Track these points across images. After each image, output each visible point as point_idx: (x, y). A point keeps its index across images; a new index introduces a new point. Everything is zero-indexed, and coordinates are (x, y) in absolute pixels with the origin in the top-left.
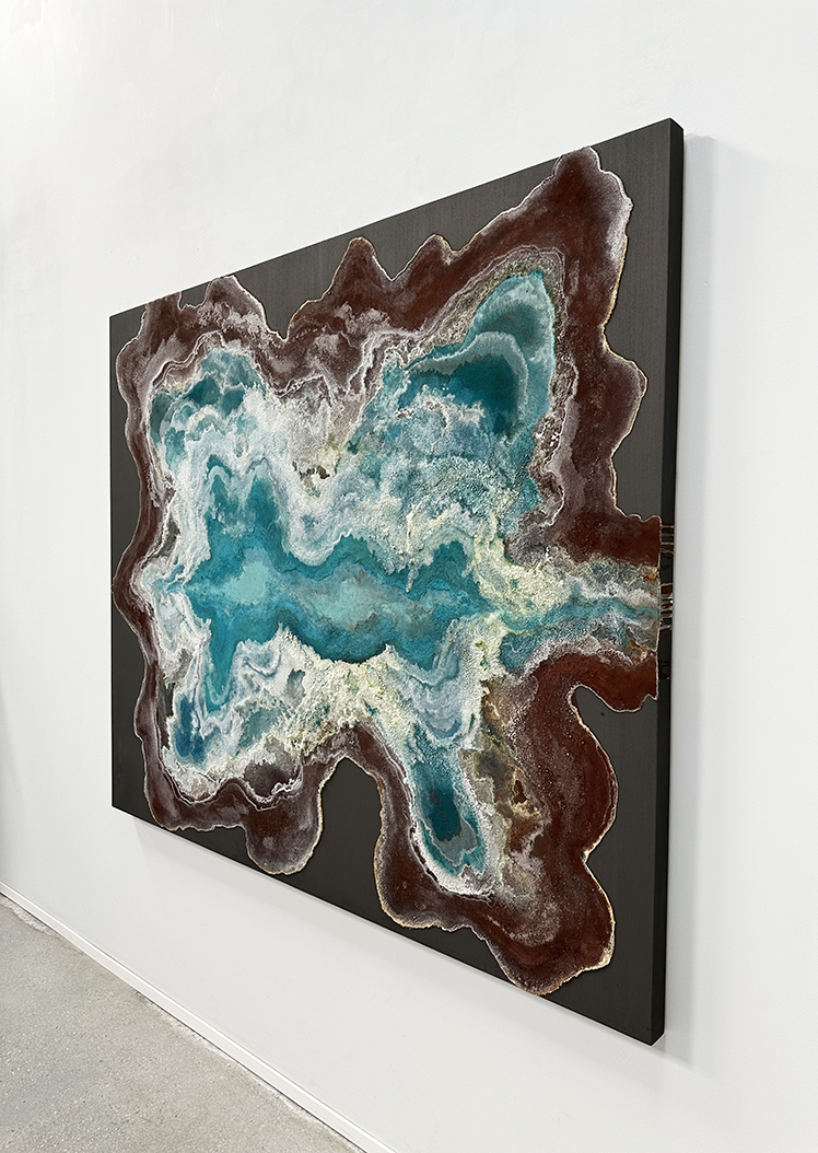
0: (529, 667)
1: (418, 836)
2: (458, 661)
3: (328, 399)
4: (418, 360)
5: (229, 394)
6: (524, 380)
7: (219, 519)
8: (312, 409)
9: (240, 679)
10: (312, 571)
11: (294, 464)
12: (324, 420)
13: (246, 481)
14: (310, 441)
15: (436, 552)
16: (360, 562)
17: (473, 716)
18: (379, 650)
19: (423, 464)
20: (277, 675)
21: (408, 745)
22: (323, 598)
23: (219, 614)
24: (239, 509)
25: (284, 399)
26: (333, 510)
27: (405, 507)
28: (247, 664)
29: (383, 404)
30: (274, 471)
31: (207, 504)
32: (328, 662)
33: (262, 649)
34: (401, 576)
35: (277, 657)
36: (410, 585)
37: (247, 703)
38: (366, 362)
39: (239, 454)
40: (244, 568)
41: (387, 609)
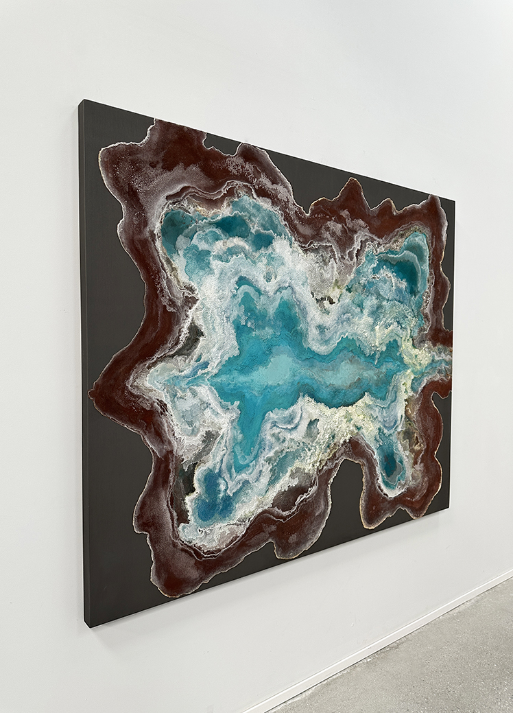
0: (420, 389)
1: (380, 481)
2: (396, 393)
3: (335, 259)
4: (381, 253)
5: (259, 235)
6: (420, 275)
7: (249, 325)
8: (325, 263)
9: (269, 437)
10: (323, 358)
11: (312, 293)
12: (332, 270)
13: (274, 300)
14: (323, 281)
15: (387, 344)
16: (351, 351)
17: (402, 416)
18: (362, 396)
19: (384, 303)
20: (299, 426)
21: (376, 440)
22: (330, 373)
23: (248, 396)
24: (267, 318)
25: (306, 251)
26: (337, 323)
27: (375, 323)
28: (274, 426)
29: (365, 270)
30: (297, 295)
31: (235, 313)
32: (334, 409)
33: (287, 413)
34: (372, 357)
35: (300, 415)
36: (376, 361)
37: (276, 453)
38: (357, 246)
39: (268, 280)
40: (272, 360)
41: (365, 374)
